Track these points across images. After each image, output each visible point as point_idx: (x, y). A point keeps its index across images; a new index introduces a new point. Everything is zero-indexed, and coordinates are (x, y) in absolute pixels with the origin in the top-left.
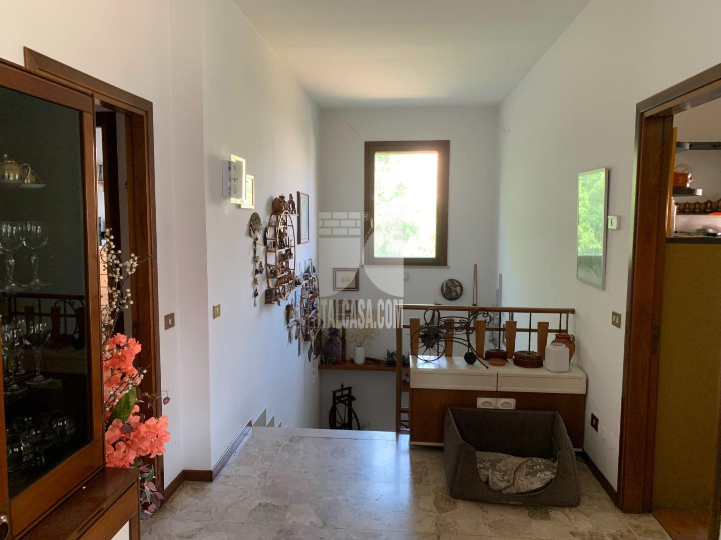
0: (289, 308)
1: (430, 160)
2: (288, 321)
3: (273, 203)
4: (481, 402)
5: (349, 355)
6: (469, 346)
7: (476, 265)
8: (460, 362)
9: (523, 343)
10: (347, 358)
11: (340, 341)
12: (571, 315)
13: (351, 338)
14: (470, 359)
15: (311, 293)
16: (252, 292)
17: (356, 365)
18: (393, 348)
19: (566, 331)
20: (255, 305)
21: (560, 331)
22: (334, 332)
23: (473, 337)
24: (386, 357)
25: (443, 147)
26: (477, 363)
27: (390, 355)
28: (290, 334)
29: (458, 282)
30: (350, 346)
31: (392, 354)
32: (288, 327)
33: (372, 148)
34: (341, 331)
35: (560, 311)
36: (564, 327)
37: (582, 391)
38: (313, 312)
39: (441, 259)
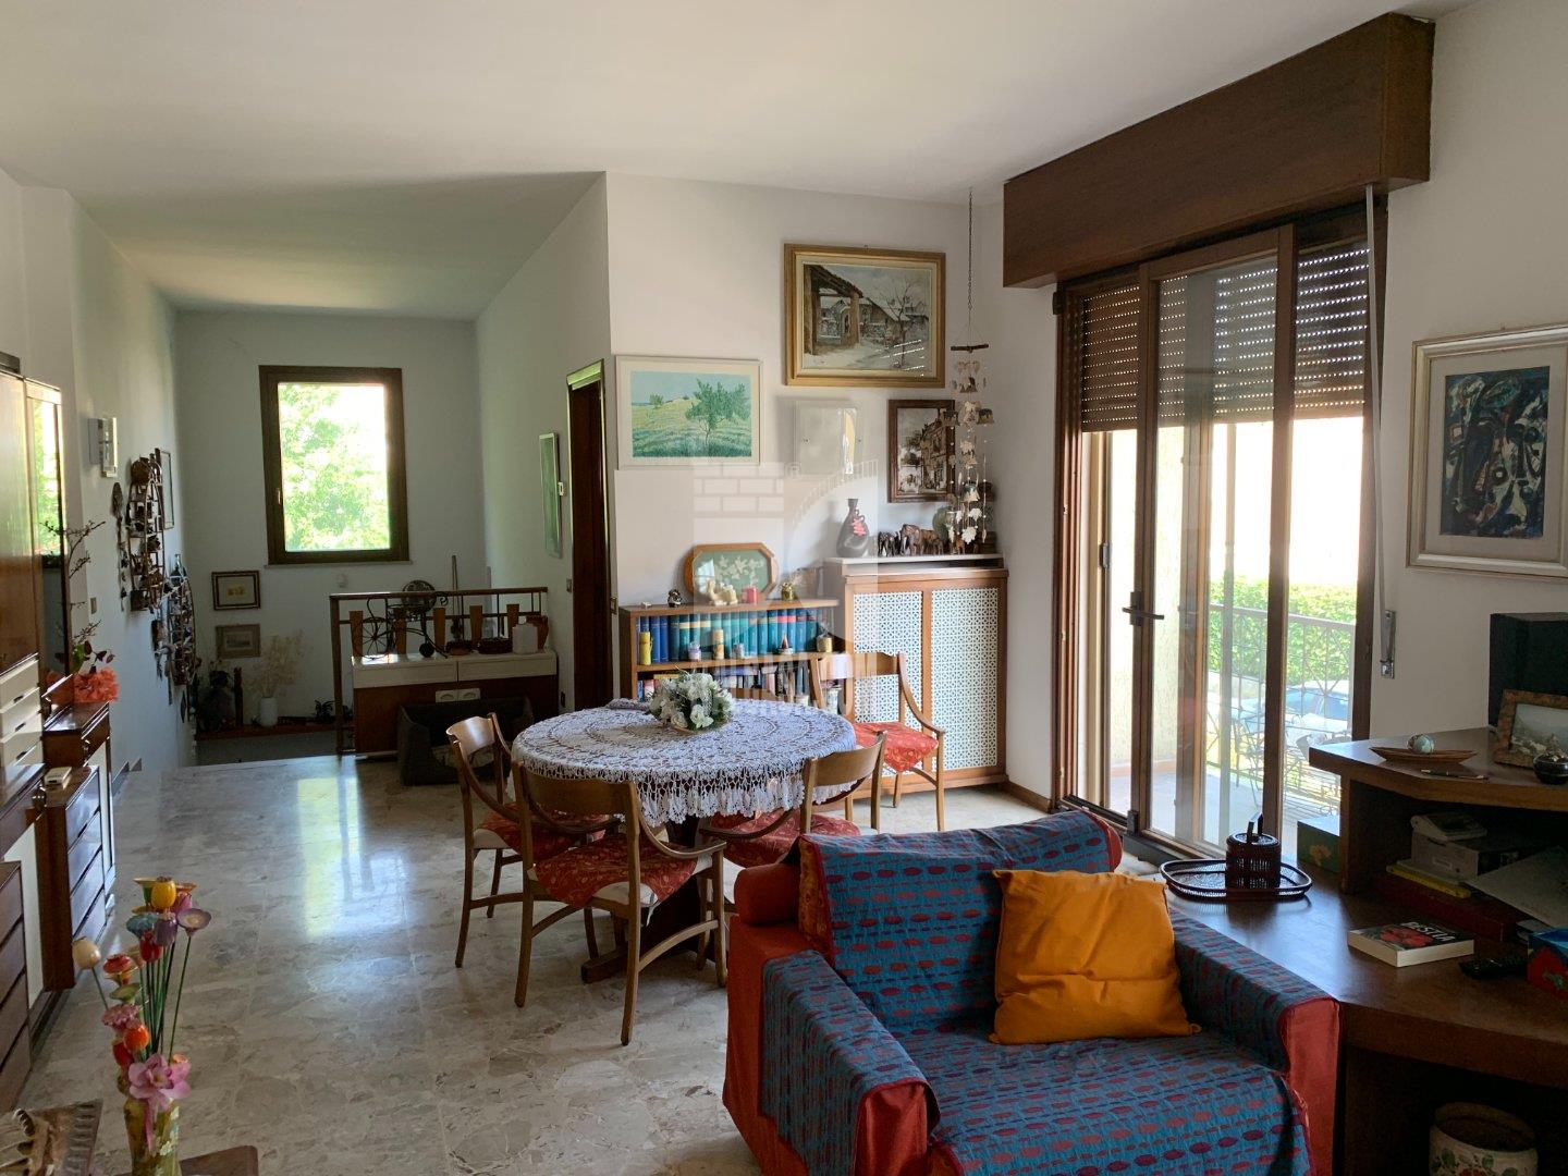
0: (155, 626)
1: (370, 399)
2: (156, 646)
3: (132, 468)
4: (440, 696)
5: (249, 715)
6: (427, 638)
7: (454, 557)
8: (415, 657)
9: (493, 630)
10: (247, 721)
11: (232, 695)
12: (543, 594)
13: (251, 685)
14: (426, 650)
15: (184, 608)
16: (118, 592)
17: (263, 727)
18: (328, 695)
19: (539, 613)
20: (123, 610)
21: (533, 613)
22: (219, 678)
23: (430, 625)
24: (315, 712)
25: (392, 377)
26: (435, 654)
27: (322, 708)
28: (159, 666)
29: (427, 584)
30: (250, 698)
31: (324, 705)
32: (156, 654)
33: (272, 377)
34: (232, 675)
35: (532, 591)
36: (536, 609)
37: (552, 672)
38: (187, 639)
39: (400, 549)
